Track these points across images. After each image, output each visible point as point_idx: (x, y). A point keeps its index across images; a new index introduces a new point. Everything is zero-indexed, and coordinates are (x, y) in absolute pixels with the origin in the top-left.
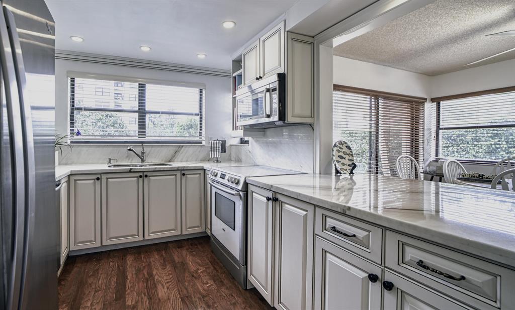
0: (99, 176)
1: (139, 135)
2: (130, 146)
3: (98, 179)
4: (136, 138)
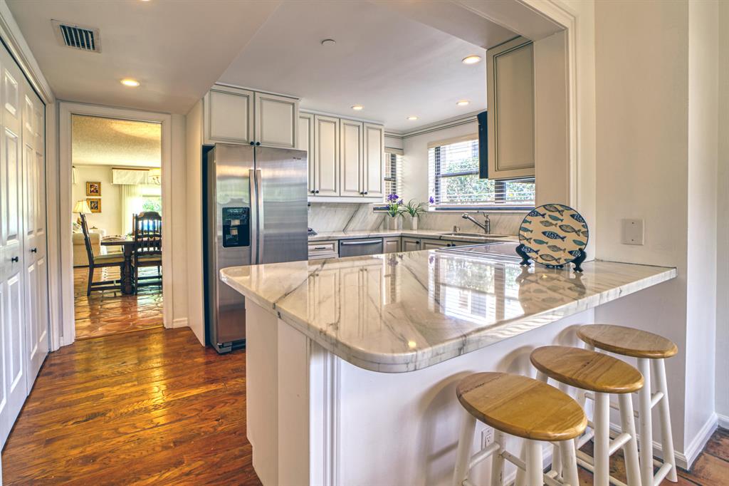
0: (418, 240)
1: (496, 199)
2: (466, 213)
3: (417, 243)
4: (493, 204)
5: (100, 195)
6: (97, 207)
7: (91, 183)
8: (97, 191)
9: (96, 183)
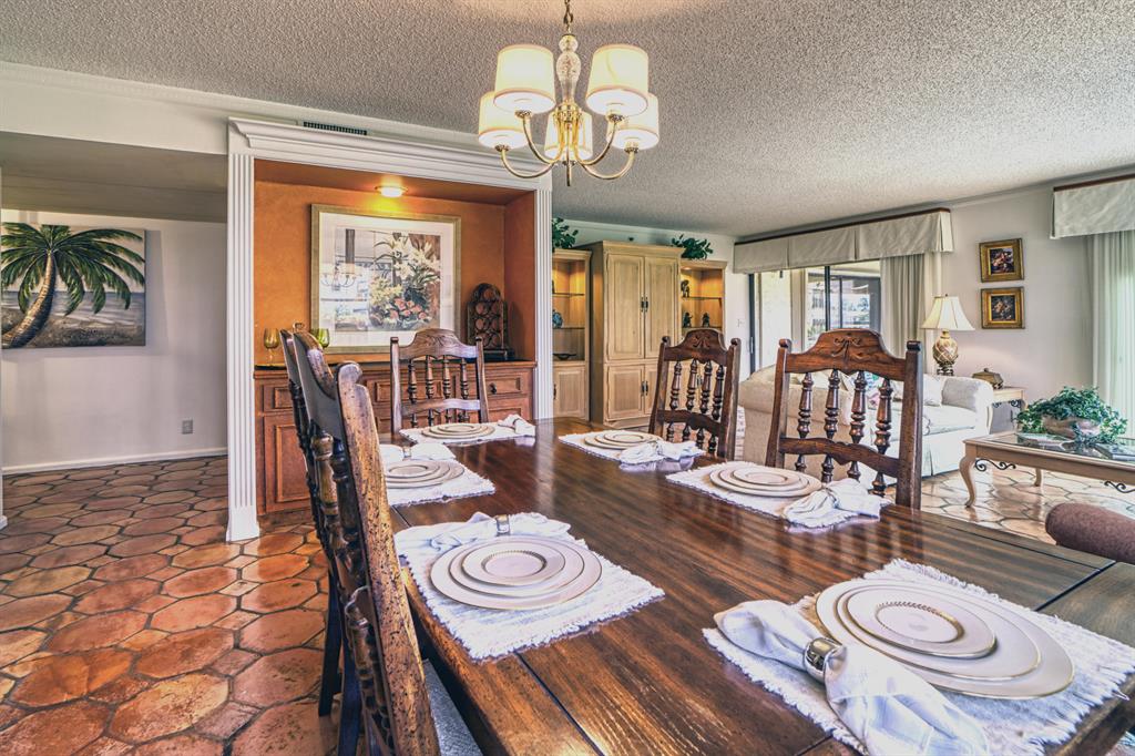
5: (1020, 278)
6: (1012, 311)
7: (994, 243)
8: (1011, 268)
9: (1005, 243)
